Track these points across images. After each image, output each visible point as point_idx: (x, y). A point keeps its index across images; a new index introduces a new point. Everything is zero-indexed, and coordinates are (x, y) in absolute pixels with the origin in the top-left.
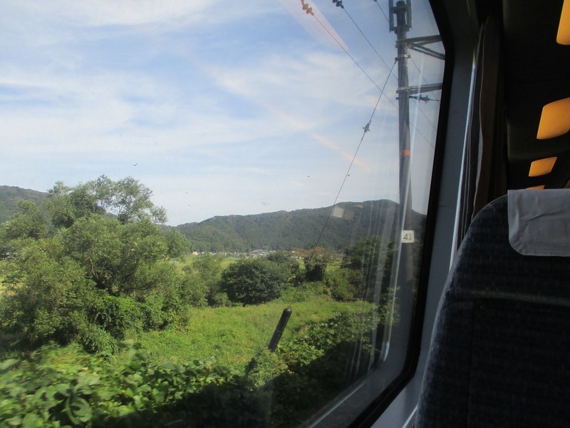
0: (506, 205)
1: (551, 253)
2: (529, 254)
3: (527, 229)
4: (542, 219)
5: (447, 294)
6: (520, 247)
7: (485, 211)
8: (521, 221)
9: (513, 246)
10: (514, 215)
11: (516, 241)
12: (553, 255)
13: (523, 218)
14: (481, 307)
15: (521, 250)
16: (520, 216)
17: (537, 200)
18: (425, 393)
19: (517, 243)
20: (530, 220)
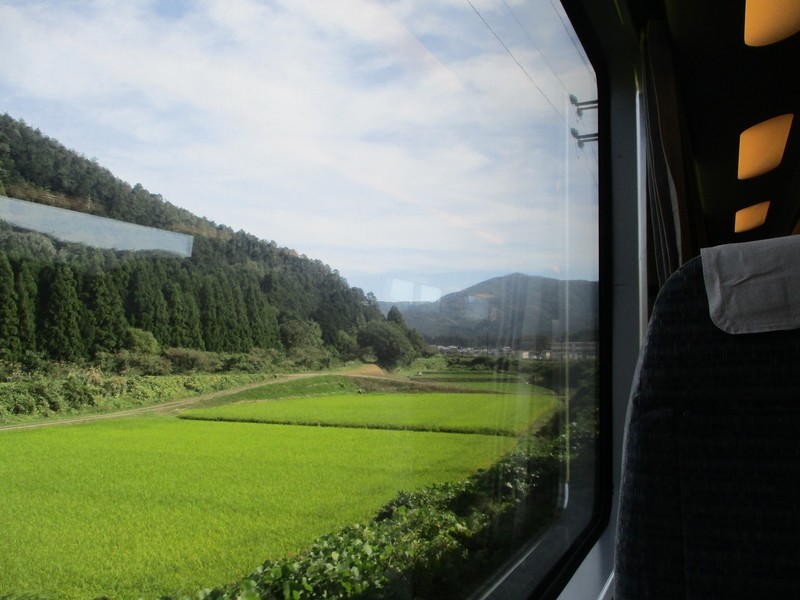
0: (700, 269)
1: (771, 327)
2: (740, 332)
3: (733, 299)
4: (752, 282)
5: (636, 402)
6: (726, 325)
7: (672, 281)
8: (723, 288)
9: (718, 323)
10: (713, 282)
11: (719, 317)
12: (773, 329)
13: (726, 284)
14: (684, 414)
15: (728, 329)
16: (722, 282)
17: (741, 257)
18: (621, 542)
19: (722, 320)
20: (736, 285)
